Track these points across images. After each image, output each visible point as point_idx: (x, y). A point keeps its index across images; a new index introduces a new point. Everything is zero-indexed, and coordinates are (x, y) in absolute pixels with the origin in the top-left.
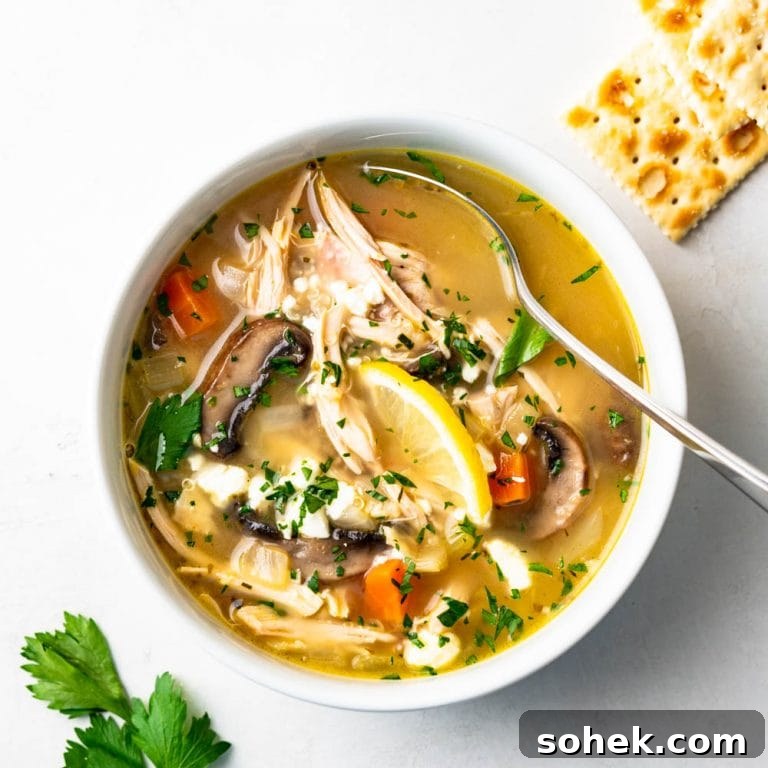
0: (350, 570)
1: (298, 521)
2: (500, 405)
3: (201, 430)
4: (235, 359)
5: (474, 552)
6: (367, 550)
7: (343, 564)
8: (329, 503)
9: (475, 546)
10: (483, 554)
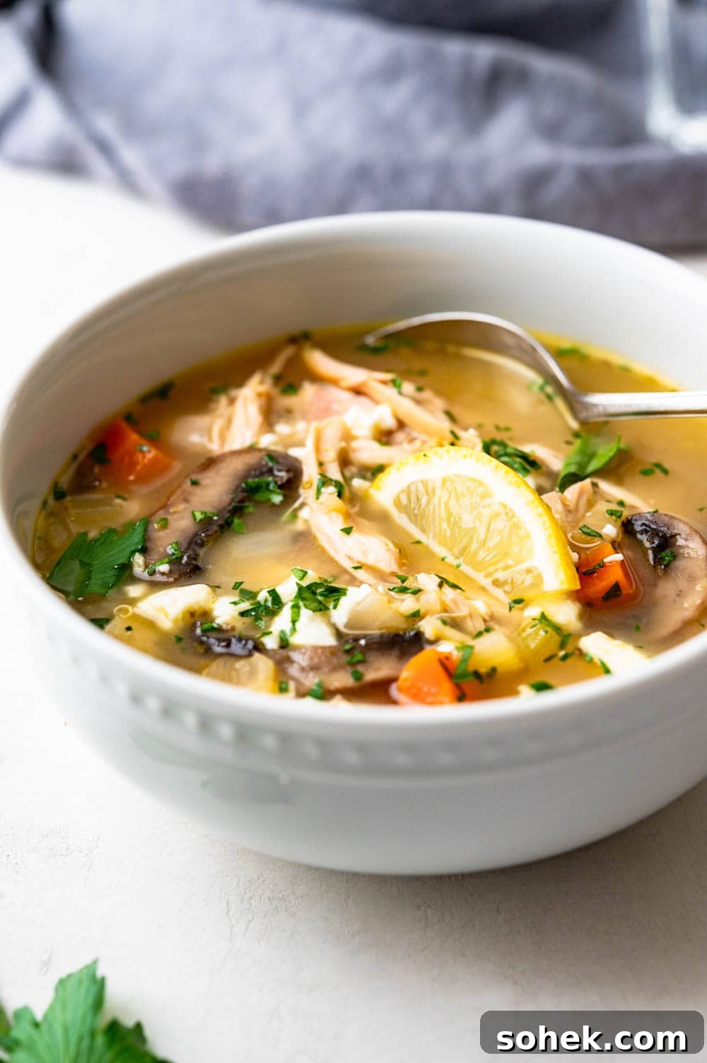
0: (371, 675)
1: (288, 630)
2: (572, 507)
3: (144, 551)
4: (194, 483)
5: (562, 653)
6: (396, 652)
7: (360, 668)
8: (335, 607)
9: (562, 645)
10: (577, 653)
